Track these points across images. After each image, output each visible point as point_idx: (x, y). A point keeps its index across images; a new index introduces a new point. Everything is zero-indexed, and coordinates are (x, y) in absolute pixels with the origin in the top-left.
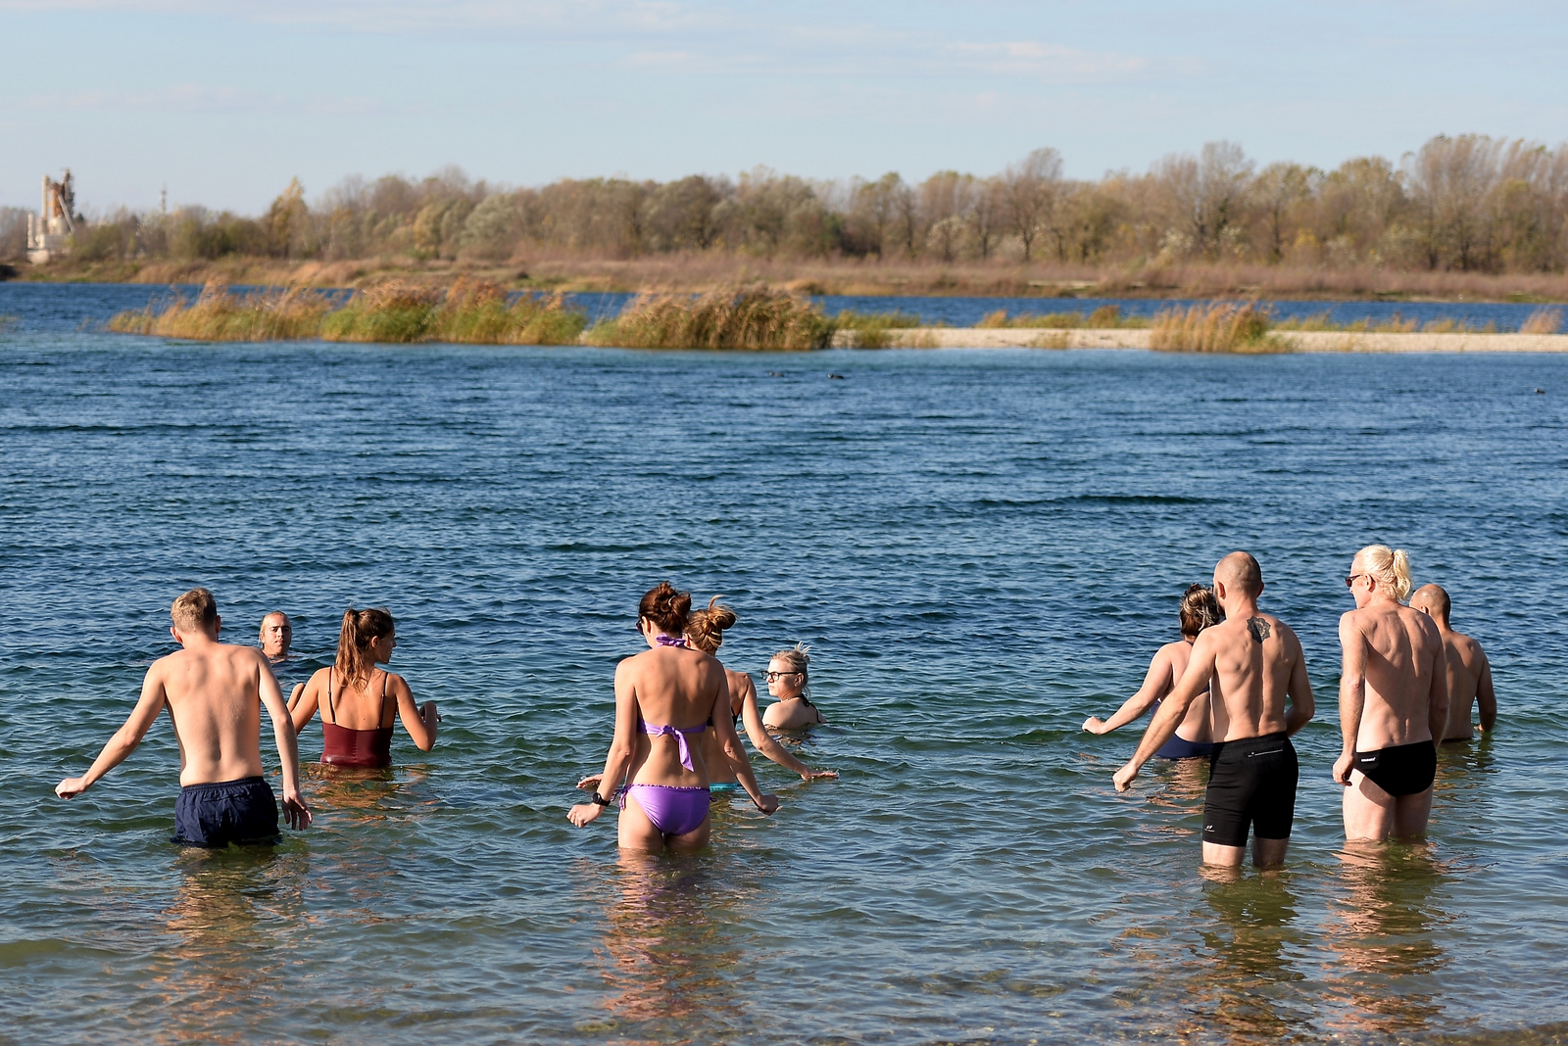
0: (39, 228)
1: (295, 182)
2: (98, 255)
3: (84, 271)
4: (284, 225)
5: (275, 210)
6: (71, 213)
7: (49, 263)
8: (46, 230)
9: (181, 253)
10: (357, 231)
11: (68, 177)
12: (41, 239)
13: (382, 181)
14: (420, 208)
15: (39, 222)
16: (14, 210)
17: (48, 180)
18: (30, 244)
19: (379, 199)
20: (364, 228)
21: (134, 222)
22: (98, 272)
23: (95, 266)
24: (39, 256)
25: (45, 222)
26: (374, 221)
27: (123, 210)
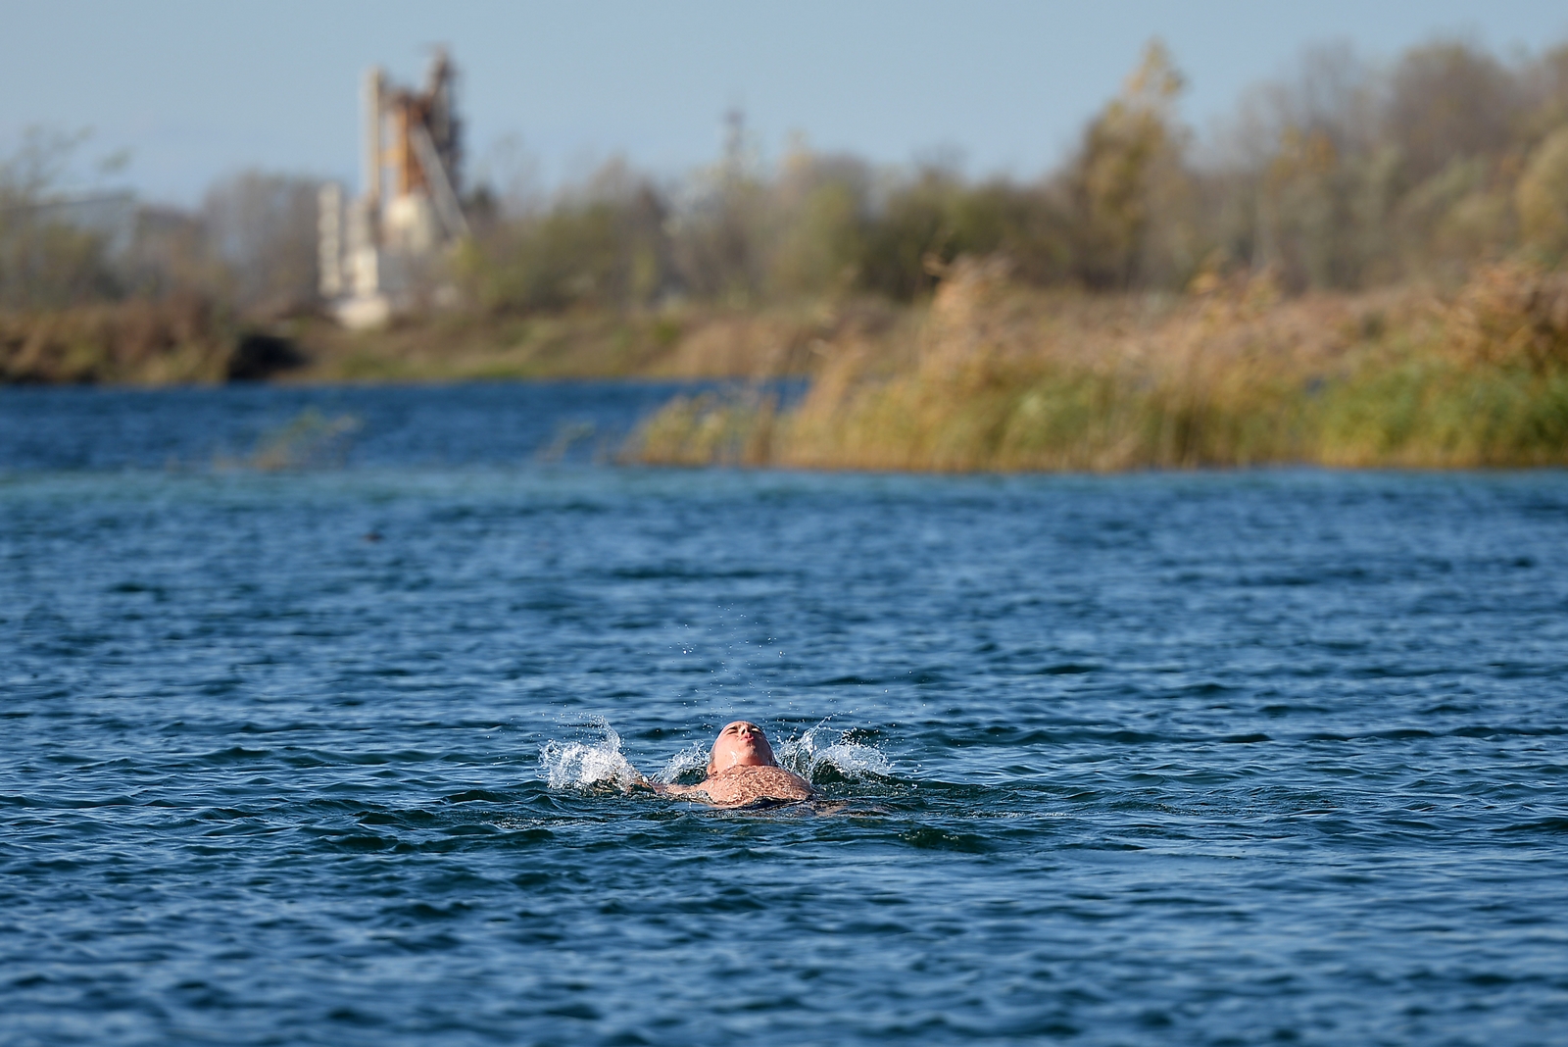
0: (358, 231)
1: (1156, 54)
2: (549, 299)
3: (510, 342)
4: (1125, 192)
5: (1098, 143)
6: (454, 179)
7: (398, 324)
8: (377, 233)
9: (808, 284)
10: (1342, 219)
11: (444, 73)
12: (364, 266)
13: (1417, 60)
14: (1535, 141)
15: (358, 210)
16: (277, 184)
17: (382, 87)
18: (331, 282)
19: (1406, 118)
20: (1368, 205)
21: (650, 208)
22: (553, 348)
23: (542, 329)
24: (363, 311)
25: (375, 214)
26: (1398, 187)
27: (616, 170)
